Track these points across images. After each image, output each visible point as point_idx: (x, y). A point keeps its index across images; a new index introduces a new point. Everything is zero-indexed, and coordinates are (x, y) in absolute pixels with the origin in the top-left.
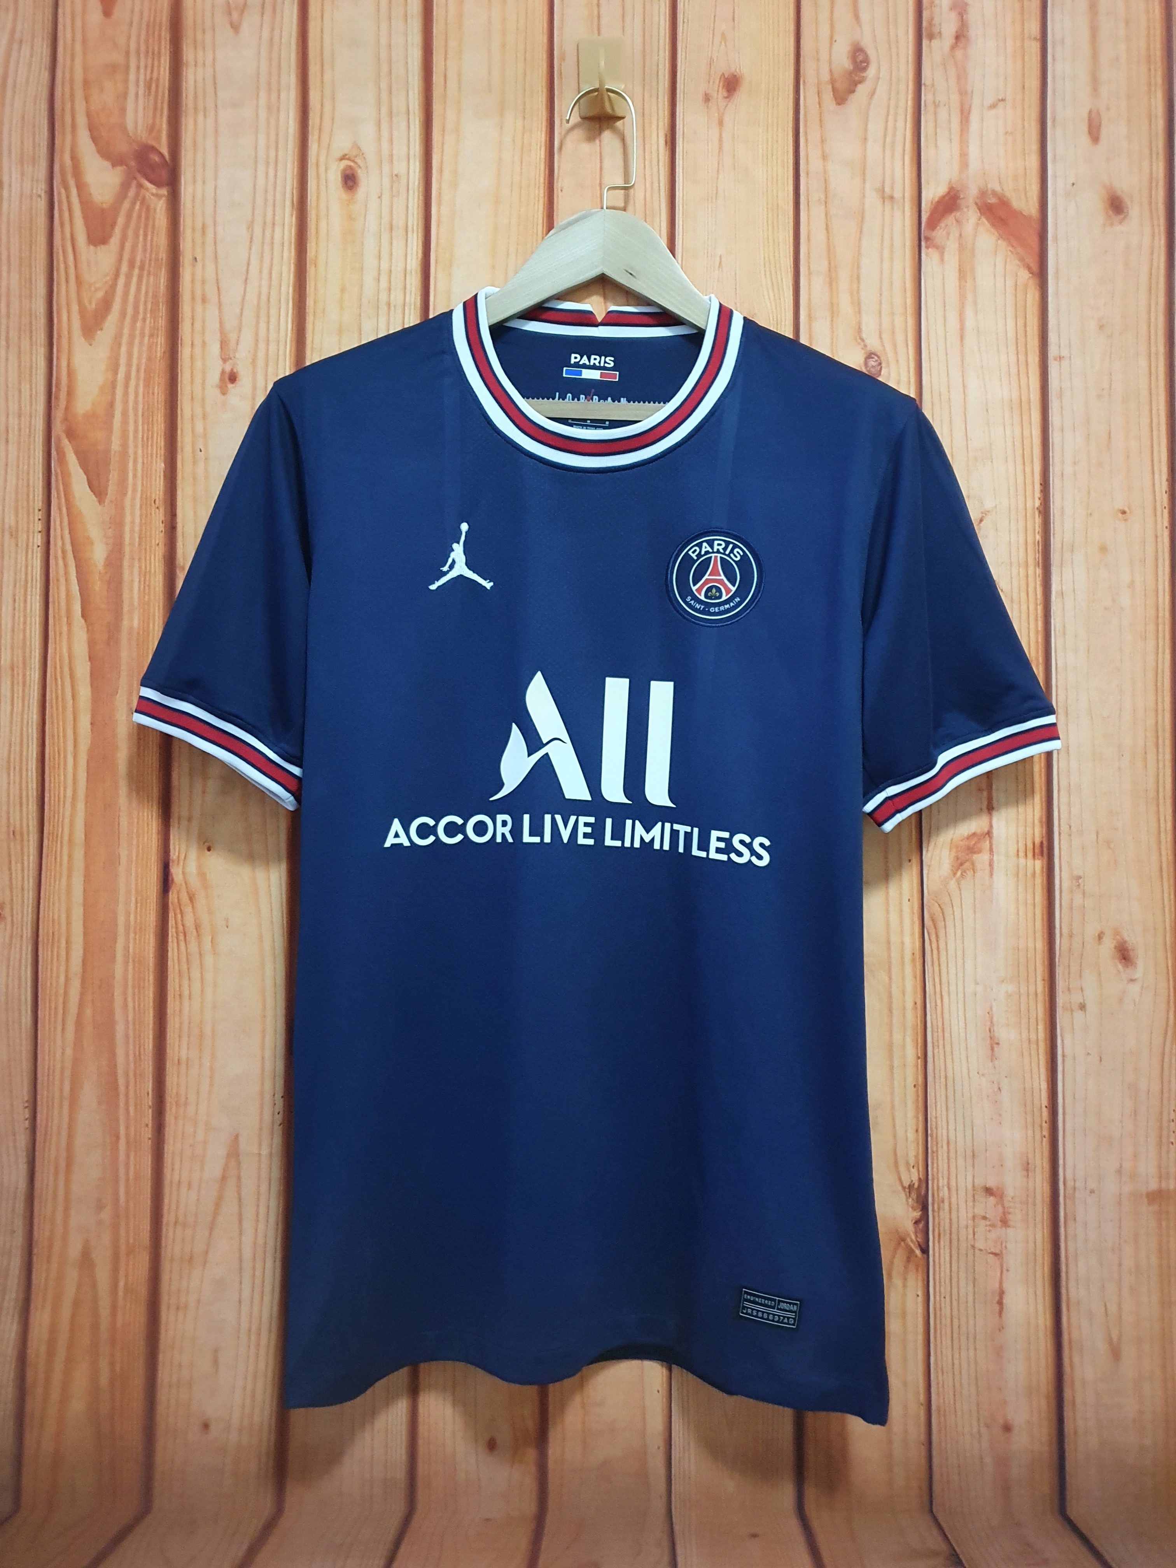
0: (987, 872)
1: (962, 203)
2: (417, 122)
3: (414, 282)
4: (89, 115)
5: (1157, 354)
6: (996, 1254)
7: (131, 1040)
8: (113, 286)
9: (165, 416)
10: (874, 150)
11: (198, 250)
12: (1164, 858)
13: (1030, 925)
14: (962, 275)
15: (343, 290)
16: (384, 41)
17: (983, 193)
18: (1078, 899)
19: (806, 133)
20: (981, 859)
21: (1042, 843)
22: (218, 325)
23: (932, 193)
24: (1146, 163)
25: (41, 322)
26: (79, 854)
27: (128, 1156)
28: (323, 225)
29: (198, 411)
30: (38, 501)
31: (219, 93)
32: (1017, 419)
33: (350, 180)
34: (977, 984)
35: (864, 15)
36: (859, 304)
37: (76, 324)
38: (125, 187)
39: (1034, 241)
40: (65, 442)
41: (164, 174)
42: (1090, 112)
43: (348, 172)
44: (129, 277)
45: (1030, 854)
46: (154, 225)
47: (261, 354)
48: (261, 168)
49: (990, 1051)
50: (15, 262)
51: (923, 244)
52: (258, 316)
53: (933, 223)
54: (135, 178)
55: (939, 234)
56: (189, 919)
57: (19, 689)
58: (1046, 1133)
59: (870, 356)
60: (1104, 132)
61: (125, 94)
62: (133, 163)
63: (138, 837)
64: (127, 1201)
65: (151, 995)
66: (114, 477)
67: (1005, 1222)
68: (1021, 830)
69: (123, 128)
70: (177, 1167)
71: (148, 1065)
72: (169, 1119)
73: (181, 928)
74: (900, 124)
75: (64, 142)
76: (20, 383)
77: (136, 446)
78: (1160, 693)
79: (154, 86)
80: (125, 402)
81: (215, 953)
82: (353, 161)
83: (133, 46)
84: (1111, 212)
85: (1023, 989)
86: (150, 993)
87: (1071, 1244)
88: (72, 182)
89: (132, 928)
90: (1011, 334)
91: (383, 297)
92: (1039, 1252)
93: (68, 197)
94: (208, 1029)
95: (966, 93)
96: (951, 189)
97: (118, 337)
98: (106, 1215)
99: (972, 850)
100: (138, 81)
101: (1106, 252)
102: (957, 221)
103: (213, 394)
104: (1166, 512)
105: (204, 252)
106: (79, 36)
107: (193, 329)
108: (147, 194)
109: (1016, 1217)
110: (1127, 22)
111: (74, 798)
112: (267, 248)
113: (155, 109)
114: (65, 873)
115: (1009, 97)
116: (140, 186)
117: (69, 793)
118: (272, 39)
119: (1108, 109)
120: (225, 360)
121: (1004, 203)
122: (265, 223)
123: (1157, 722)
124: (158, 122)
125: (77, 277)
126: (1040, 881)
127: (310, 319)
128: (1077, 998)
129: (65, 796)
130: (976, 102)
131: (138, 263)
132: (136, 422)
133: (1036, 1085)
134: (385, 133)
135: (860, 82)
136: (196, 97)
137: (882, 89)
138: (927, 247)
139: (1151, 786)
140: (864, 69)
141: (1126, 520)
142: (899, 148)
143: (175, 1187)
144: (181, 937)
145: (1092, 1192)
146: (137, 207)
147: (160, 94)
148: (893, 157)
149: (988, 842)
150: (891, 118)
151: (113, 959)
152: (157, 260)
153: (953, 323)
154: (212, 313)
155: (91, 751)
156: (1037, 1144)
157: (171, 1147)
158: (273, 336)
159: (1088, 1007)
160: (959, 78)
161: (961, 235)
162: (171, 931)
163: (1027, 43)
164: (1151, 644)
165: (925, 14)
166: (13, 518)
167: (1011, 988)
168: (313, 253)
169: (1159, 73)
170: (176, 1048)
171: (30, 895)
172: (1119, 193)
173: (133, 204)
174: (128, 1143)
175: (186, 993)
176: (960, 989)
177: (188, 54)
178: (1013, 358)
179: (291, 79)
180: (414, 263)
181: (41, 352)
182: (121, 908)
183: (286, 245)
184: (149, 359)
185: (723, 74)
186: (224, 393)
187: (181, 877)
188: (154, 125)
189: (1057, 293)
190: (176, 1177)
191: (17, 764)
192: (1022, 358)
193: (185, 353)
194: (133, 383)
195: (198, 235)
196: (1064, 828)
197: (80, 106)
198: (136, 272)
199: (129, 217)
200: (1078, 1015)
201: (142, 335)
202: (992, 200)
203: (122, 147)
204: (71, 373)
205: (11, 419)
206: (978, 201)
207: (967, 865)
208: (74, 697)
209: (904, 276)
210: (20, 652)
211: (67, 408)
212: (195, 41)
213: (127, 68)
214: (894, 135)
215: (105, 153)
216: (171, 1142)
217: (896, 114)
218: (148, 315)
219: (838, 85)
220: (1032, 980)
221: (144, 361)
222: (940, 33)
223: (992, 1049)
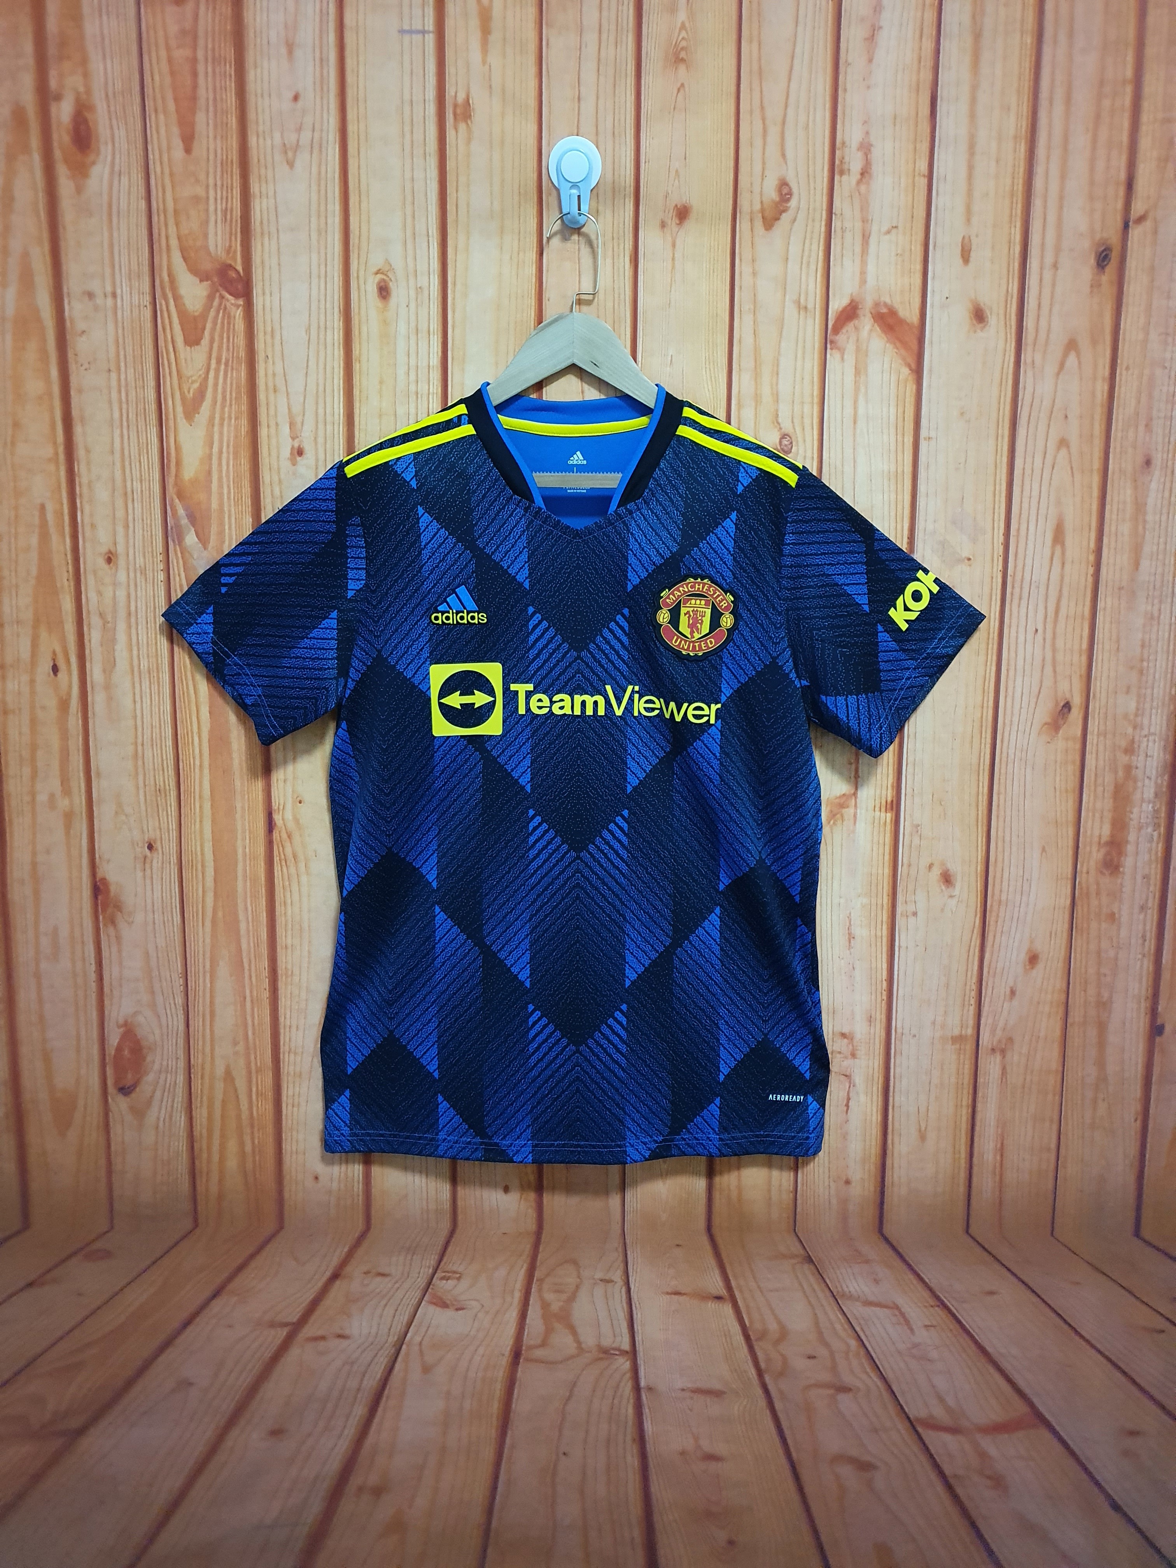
0: (852, 821)
1: (860, 312)
2: (436, 244)
3: (436, 376)
4: (179, 238)
5: (1003, 436)
6: (846, 1076)
7: (251, 933)
8: (206, 378)
9: (251, 482)
10: (793, 267)
11: (269, 349)
12: (980, 813)
13: (881, 857)
14: (857, 372)
15: (381, 382)
16: (408, 175)
17: (877, 304)
18: (916, 841)
19: (740, 254)
20: (849, 812)
21: (892, 801)
22: (287, 411)
23: (837, 304)
24: (1005, 281)
25: (153, 406)
26: (207, 806)
27: (253, 1009)
28: (364, 329)
29: (276, 479)
30: (160, 548)
31: (279, 220)
32: (893, 487)
33: (384, 291)
35: (790, 154)
36: (777, 395)
37: (179, 409)
38: (211, 298)
39: (914, 345)
40: (177, 501)
41: (240, 287)
42: (964, 238)
43: (382, 284)
44: (217, 371)
45: (883, 809)
46: (234, 329)
47: (321, 433)
48: (315, 281)
49: (847, 943)
50: (130, 358)
51: (829, 346)
52: (317, 403)
53: (837, 329)
54: (217, 291)
55: (841, 338)
56: (288, 850)
57: (155, 688)
58: (885, 997)
59: (784, 436)
60: (973, 254)
61: (207, 222)
62: (216, 279)
63: (248, 793)
64: (254, 1040)
65: (264, 903)
66: (214, 529)
67: (853, 1055)
68: (878, 792)
69: (206, 248)
70: (288, 1016)
71: (264, 950)
72: (281, 985)
73: (283, 857)
74: (814, 247)
75: (162, 261)
76: (140, 455)
77: (230, 506)
78: (986, 694)
79: (229, 213)
80: (220, 471)
81: (308, 873)
82: (386, 275)
83: (211, 181)
84: (975, 322)
85: (874, 901)
86: (263, 902)
87: (898, 1070)
88: (170, 295)
89: (248, 857)
90: (893, 418)
91: (413, 388)
92: (876, 1075)
93: (167, 307)
94: (305, 925)
95: (867, 221)
96: (852, 301)
97: (212, 419)
98: (240, 1048)
99: (842, 806)
100: (216, 210)
101: (969, 353)
102: (856, 328)
103: (285, 464)
104: (1001, 559)
105: (273, 351)
106: (167, 171)
107: (268, 414)
108: (228, 304)
109: (861, 1052)
110: (997, 161)
111: (201, 766)
112: (322, 347)
113: (231, 234)
114: (198, 820)
115: (900, 226)
116: (222, 297)
117: (197, 763)
118: (319, 173)
119: (977, 236)
120: (293, 439)
121: (893, 313)
122: (319, 327)
123: (982, 717)
124: (233, 245)
125: (178, 371)
126: (889, 828)
127: (357, 405)
128: (911, 908)
129: (194, 764)
130: (875, 228)
131: (223, 360)
132: (229, 487)
133: (879, 966)
134: (410, 252)
135: (784, 211)
136: (262, 223)
137: (801, 216)
138: (831, 349)
139: (975, 761)
140: (788, 200)
141: (970, 565)
142: (813, 267)
143: (288, 1029)
144: (284, 863)
145: (915, 1036)
146: (221, 315)
147: (234, 220)
148: (808, 274)
149: (853, 801)
150: (807, 241)
151: (236, 878)
152: (238, 357)
153: (849, 411)
154: (282, 400)
155: (211, 732)
156: (878, 1006)
157: (283, 1002)
158: (329, 418)
159: (919, 914)
160: (862, 209)
161: (858, 340)
162: (276, 859)
163: (917, 178)
164: (982, 658)
165: (838, 153)
166: (142, 560)
167: (865, 901)
168: (357, 352)
169: (1020, 206)
170: (284, 937)
171: (174, 834)
172: (982, 305)
173: (218, 312)
174: (252, 1001)
175: (289, 901)
177: (255, 187)
178: (893, 439)
179: (335, 207)
180: (435, 360)
181: (154, 431)
182: (239, 843)
183: (336, 344)
184: (236, 437)
185: (676, 206)
186: (294, 464)
187: (281, 822)
188: (230, 247)
189: (930, 386)
190: (288, 1023)
191: (159, 742)
192: (900, 439)
193: (263, 432)
194: (225, 455)
195: (268, 337)
196: (909, 790)
197: (172, 229)
198: (223, 367)
199: (215, 323)
200: (912, 920)
201: (230, 418)
202: (884, 310)
203: (207, 266)
204: (178, 448)
205: (135, 483)
206: (873, 312)
207: (838, 816)
208: (195, 693)
209: (813, 374)
210: (154, 660)
211: (176, 476)
212: (260, 176)
213: (208, 198)
214: (809, 257)
215: (194, 270)
216: (283, 1000)
217: (812, 238)
218: (234, 402)
219: (767, 214)
220: (880, 896)
221: (232, 439)
222: (849, 170)
223: (850, 942)
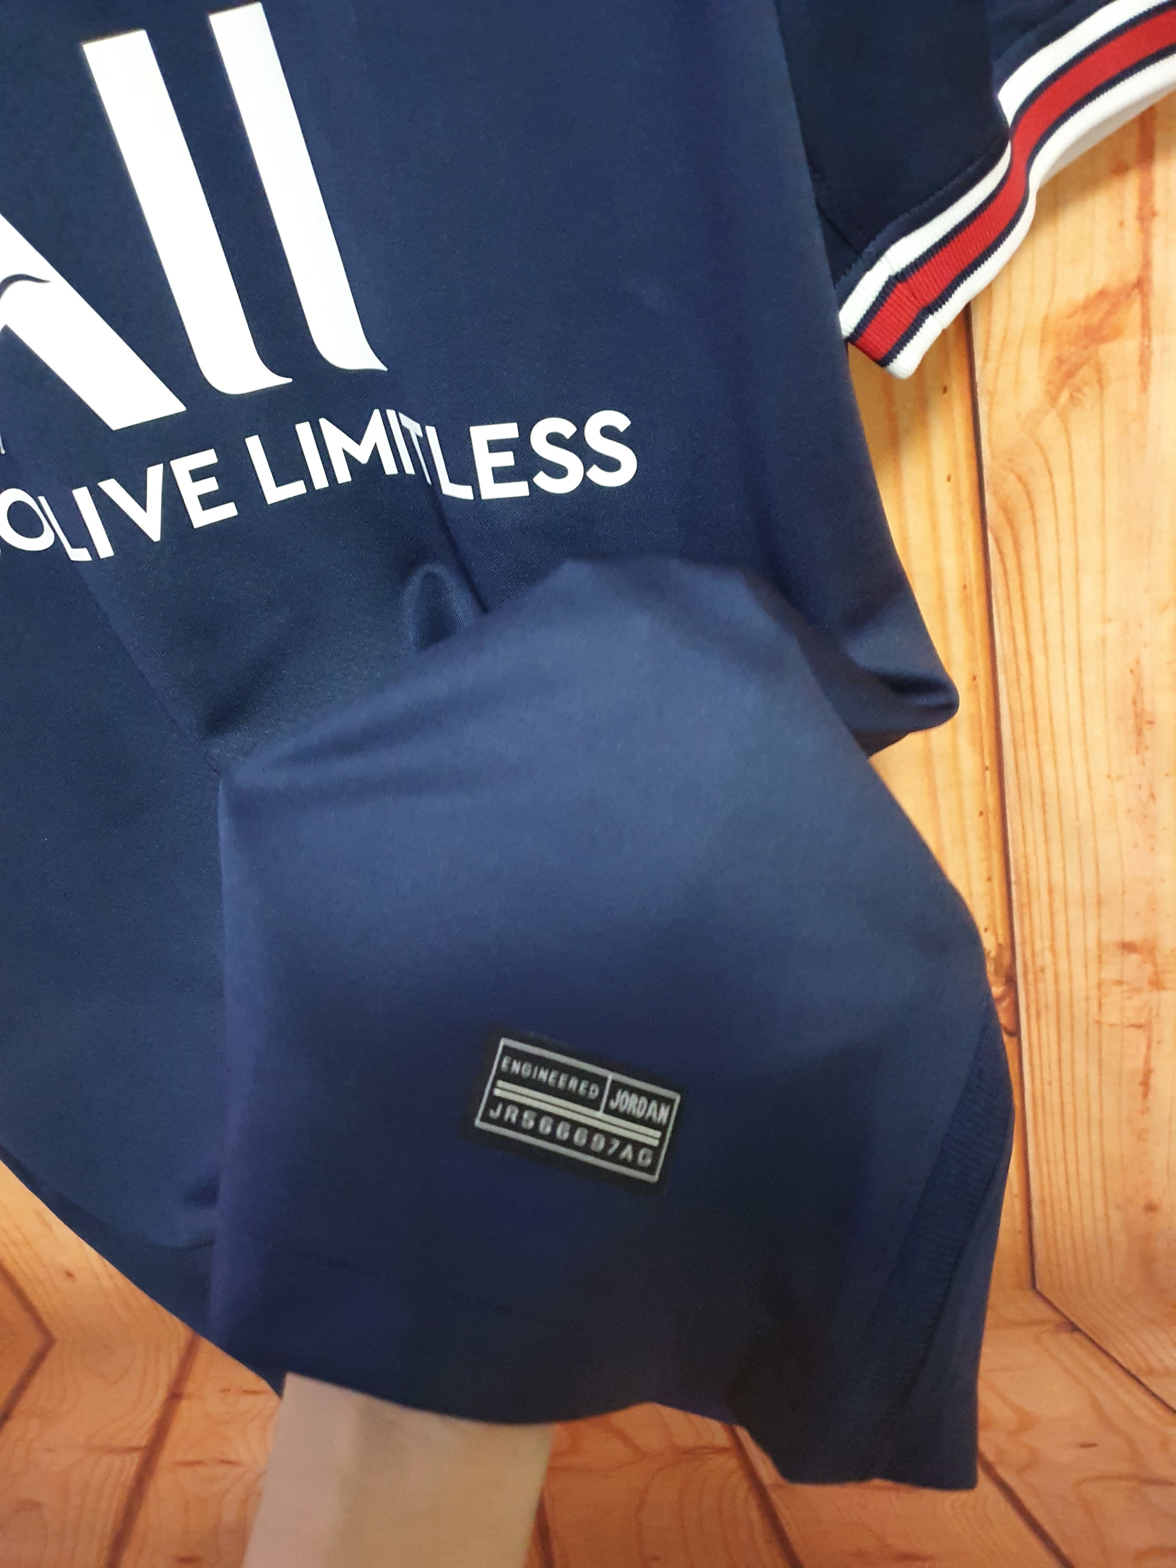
34: (1106, 620)
176: (1071, 636)
